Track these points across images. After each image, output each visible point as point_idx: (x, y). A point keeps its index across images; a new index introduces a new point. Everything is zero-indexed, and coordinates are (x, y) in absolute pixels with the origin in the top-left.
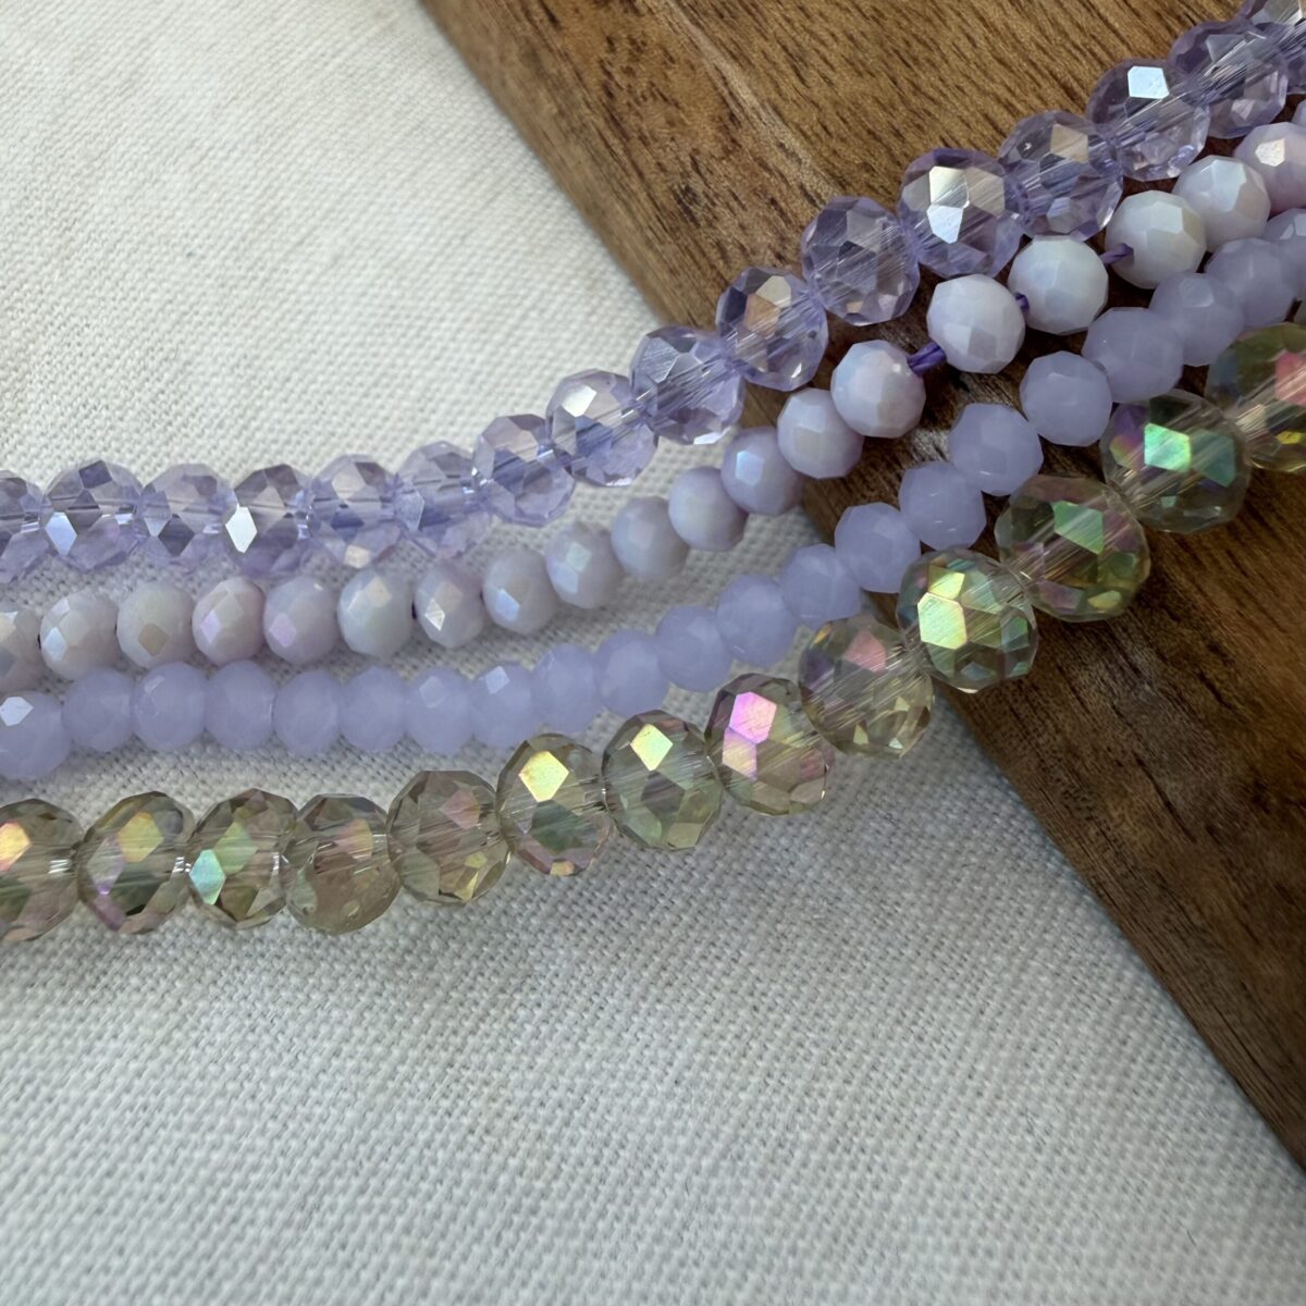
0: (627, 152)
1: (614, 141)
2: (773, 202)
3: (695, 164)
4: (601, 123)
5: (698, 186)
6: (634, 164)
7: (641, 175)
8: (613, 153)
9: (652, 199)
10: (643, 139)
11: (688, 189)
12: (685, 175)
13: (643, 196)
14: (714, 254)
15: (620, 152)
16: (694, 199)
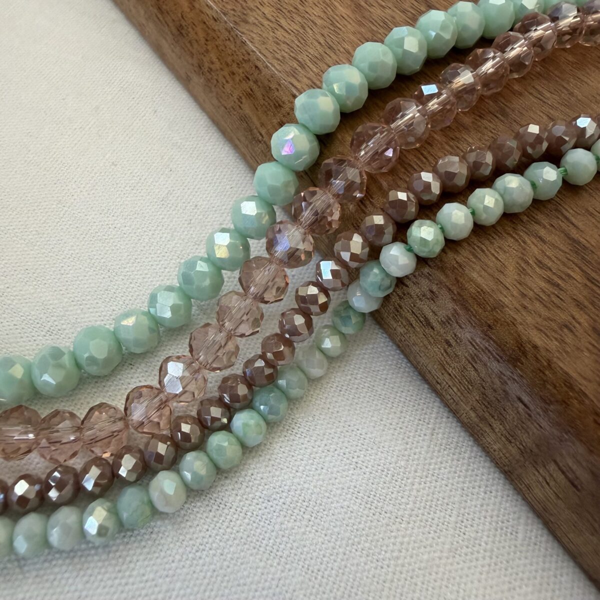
0: (164, 18)
1: (160, 16)
2: (205, 23)
3: (182, 17)
4: (156, 11)
5: (184, 24)
6: (166, 22)
7: (168, 25)
8: (159, 20)
9: (171, 32)
10: (167, 12)
11: (181, 25)
12: (180, 21)
13: (169, 33)
14: (188, 45)
15: (161, 19)
16: (183, 29)
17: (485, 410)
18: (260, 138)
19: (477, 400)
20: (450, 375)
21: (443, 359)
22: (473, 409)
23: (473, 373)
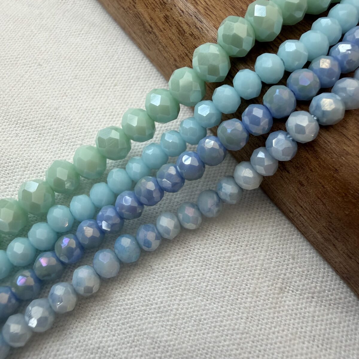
17: (331, 233)
18: (151, 29)
19: (323, 226)
20: (302, 207)
21: (296, 195)
22: (320, 232)
23: (321, 206)
